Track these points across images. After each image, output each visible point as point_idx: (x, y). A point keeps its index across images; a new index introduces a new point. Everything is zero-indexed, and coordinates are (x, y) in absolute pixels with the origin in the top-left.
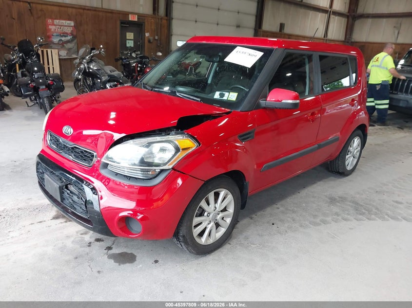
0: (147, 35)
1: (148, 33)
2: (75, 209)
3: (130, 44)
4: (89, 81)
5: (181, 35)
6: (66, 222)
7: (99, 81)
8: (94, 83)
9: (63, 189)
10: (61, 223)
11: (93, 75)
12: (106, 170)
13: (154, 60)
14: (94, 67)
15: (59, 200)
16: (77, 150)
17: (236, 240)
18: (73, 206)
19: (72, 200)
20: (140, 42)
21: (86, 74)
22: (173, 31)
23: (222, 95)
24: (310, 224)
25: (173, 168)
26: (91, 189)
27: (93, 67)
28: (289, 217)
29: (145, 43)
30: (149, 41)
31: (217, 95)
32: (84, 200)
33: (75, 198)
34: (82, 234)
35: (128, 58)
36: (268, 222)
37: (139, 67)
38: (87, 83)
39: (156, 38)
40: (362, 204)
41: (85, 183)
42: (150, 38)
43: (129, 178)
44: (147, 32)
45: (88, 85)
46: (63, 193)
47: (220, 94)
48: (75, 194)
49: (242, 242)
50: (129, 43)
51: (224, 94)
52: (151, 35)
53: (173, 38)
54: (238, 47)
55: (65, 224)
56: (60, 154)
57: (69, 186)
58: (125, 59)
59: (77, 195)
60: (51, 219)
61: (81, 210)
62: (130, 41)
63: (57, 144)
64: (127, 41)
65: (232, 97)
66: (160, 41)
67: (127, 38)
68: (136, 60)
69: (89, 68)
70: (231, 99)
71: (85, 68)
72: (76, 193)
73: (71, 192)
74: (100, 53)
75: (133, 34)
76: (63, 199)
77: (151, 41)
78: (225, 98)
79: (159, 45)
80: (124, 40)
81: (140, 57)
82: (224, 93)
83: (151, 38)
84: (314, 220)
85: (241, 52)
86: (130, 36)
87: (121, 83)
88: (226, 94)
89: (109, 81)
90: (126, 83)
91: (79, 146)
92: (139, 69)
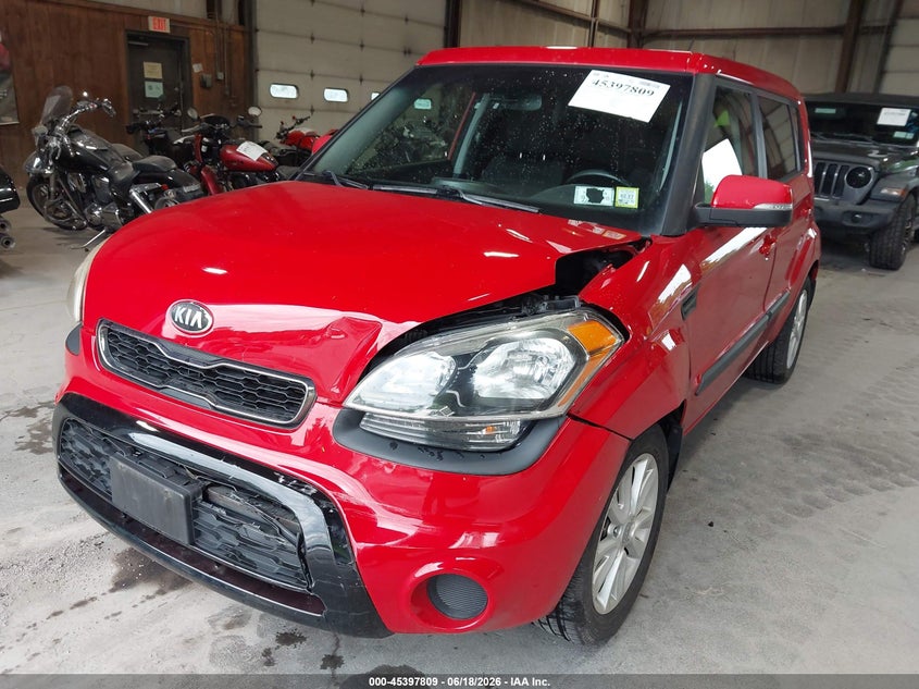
0: (197, 68)
1: (200, 65)
2: (251, 564)
3: (154, 91)
4: (76, 183)
5: (278, 71)
6: (162, 592)
7: (106, 180)
8: (91, 188)
9: (195, 504)
10: (149, 598)
11: (87, 166)
12: (356, 433)
13: (240, 125)
14: (85, 144)
15: (184, 539)
16: (229, 378)
17: (652, 582)
18: (241, 556)
19: (238, 537)
20: (178, 86)
21: (68, 163)
22: (260, 60)
23: (595, 196)
24: (788, 511)
25: (569, 414)
26: (312, 496)
27: (87, 144)
28: (733, 500)
29: (192, 88)
30: (203, 85)
31: (581, 195)
32: (296, 539)
33: (253, 532)
34: (229, 626)
35: (159, 125)
36: (696, 521)
37: (206, 144)
38: (69, 189)
39: (221, 76)
40: (860, 448)
41: (281, 480)
42: (204, 75)
43: (436, 452)
44: (198, 61)
45: (72, 193)
46: (196, 515)
47: (589, 193)
48: (249, 520)
49: (673, 587)
50: (151, 88)
51: (601, 192)
52: (206, 70)
53: (262, 78)
54: (593, 72)
55: (159, 599)
56: (160, 392)
57: (213, 492)
58: (153, 127)
59: (258, 523)
60: (112, 591)
61: (277, 568)
62: (154, 84)
63: (142, 361)
64: (147, 84)
65: (625, 200)
66: (230, 84)
67: (147, 75)
68: (197, 128)
69: (75, 147)
70: (626, 206)
71: (63, 145)
72: (253, 515)
73: (230, 512)
74: (100, 107)
75: (160, 65)
76: (195, 534)
77: (209, 83)
78: (607, 201)
79: (227, 93)
80: (139, 81)
81: (207, 120)
82: (600, 189)
83: (208, 77)
84: (790, 501)
85: (609, 84)
86: (153, 70)
87: (172, 185)
88: (608, 192)
89: (137, 181)
90: (187, 185)
91: (241, 364)
92: (204, 149)
